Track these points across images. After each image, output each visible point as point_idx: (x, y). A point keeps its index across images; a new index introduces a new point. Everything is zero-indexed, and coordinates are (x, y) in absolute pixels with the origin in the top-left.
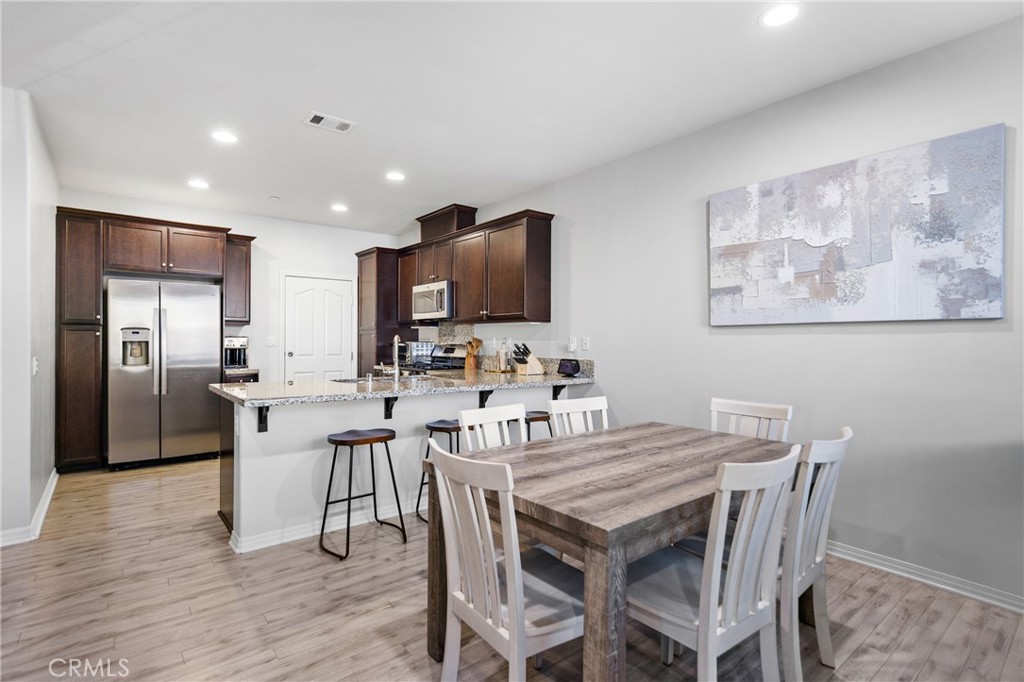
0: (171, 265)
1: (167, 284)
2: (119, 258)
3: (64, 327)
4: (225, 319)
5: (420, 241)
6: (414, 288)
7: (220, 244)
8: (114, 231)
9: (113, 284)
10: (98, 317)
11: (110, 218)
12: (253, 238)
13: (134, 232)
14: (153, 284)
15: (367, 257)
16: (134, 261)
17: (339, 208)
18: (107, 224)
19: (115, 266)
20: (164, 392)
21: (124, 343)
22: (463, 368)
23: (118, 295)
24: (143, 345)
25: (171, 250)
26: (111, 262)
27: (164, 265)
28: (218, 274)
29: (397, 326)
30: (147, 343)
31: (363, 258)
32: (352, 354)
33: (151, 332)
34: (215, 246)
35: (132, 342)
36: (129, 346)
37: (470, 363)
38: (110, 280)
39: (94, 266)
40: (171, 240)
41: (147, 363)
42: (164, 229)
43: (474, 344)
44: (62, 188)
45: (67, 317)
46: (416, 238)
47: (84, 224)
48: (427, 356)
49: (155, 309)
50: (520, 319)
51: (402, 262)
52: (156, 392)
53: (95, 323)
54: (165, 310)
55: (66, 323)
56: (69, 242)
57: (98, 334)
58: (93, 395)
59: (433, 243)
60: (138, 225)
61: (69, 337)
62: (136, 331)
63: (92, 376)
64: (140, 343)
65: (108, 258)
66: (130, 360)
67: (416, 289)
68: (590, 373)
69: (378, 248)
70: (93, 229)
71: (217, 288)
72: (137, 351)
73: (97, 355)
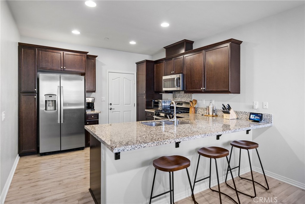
0: (65, 68)
1: (63, 76)
2: (44, 65)
3: (22, 94)
4: (86, 90)
5: (165, 57)
6: (163, 77)
7: (84, 58)
8: (41, 53)
9: (41, 76)
10: (35, 90)
11: (40, 47)
12: (97, 56)
13: (50, 54)
14: (58, 75)
15: (141, 64)
16: (50, 66)
17: (133, 43)
18: (39, 50)
19: (43, 68)
20: (62, 122)
21: (46, 101)
22: (189, 112)
23: (43, 80)
24: (54, 102)
25: (64, 61)
26: (40, 67)
27: (62, 67)
28: (83, 71)
29: (154, 93)
30: (55, 101)
31: (139, 65)
32: (134, 104)
33: (57, 96)
34: (82, 60)
35: (49, 101)
36: (48, 102)
37: (192, 110)
38: (40, 74)
39: (33, 68)
40: (65, 57)
41: (55, 109)
42: (62, 52)
43: (194, 102)
44: (21, 36)
45: (23, 90)
46: (163, 56)
47: (29, 50)
48: (168, 106)
49: (58, 86)
50: (228, 92)
51: (157, 66)
52: (59, 122)
53: (34, 92)
54: (62, 87)
55: (22, 93)
56: (23, 58)
57: (35, 97)
58: (34, 123)
59: (173, 58)
60: (51, 50)
61: (23, 98)
62: (50, 95)
63: (33, 115)
64: (52, 101)
65: (39, 64)
66: (48, 108)
67: (164, 78)
68: (269, 121)
69: (146, 60)
70: (33, 52)
71: (83, 77)
72: (51, 104)
73: (35, 106)
